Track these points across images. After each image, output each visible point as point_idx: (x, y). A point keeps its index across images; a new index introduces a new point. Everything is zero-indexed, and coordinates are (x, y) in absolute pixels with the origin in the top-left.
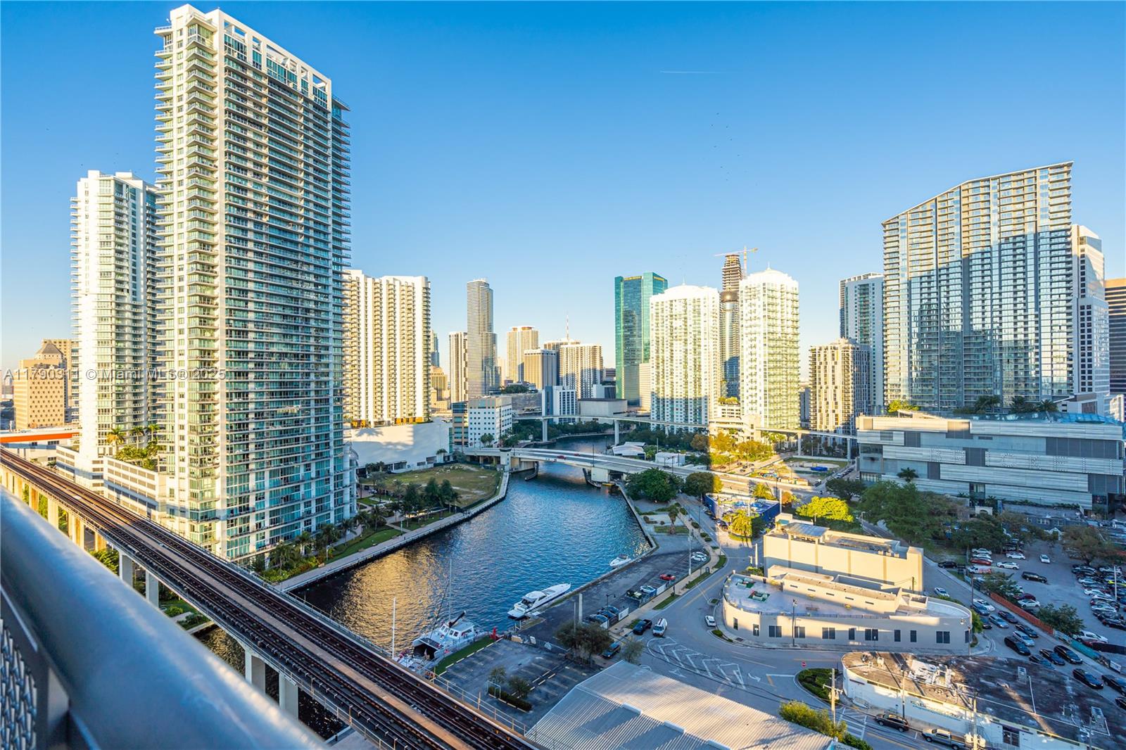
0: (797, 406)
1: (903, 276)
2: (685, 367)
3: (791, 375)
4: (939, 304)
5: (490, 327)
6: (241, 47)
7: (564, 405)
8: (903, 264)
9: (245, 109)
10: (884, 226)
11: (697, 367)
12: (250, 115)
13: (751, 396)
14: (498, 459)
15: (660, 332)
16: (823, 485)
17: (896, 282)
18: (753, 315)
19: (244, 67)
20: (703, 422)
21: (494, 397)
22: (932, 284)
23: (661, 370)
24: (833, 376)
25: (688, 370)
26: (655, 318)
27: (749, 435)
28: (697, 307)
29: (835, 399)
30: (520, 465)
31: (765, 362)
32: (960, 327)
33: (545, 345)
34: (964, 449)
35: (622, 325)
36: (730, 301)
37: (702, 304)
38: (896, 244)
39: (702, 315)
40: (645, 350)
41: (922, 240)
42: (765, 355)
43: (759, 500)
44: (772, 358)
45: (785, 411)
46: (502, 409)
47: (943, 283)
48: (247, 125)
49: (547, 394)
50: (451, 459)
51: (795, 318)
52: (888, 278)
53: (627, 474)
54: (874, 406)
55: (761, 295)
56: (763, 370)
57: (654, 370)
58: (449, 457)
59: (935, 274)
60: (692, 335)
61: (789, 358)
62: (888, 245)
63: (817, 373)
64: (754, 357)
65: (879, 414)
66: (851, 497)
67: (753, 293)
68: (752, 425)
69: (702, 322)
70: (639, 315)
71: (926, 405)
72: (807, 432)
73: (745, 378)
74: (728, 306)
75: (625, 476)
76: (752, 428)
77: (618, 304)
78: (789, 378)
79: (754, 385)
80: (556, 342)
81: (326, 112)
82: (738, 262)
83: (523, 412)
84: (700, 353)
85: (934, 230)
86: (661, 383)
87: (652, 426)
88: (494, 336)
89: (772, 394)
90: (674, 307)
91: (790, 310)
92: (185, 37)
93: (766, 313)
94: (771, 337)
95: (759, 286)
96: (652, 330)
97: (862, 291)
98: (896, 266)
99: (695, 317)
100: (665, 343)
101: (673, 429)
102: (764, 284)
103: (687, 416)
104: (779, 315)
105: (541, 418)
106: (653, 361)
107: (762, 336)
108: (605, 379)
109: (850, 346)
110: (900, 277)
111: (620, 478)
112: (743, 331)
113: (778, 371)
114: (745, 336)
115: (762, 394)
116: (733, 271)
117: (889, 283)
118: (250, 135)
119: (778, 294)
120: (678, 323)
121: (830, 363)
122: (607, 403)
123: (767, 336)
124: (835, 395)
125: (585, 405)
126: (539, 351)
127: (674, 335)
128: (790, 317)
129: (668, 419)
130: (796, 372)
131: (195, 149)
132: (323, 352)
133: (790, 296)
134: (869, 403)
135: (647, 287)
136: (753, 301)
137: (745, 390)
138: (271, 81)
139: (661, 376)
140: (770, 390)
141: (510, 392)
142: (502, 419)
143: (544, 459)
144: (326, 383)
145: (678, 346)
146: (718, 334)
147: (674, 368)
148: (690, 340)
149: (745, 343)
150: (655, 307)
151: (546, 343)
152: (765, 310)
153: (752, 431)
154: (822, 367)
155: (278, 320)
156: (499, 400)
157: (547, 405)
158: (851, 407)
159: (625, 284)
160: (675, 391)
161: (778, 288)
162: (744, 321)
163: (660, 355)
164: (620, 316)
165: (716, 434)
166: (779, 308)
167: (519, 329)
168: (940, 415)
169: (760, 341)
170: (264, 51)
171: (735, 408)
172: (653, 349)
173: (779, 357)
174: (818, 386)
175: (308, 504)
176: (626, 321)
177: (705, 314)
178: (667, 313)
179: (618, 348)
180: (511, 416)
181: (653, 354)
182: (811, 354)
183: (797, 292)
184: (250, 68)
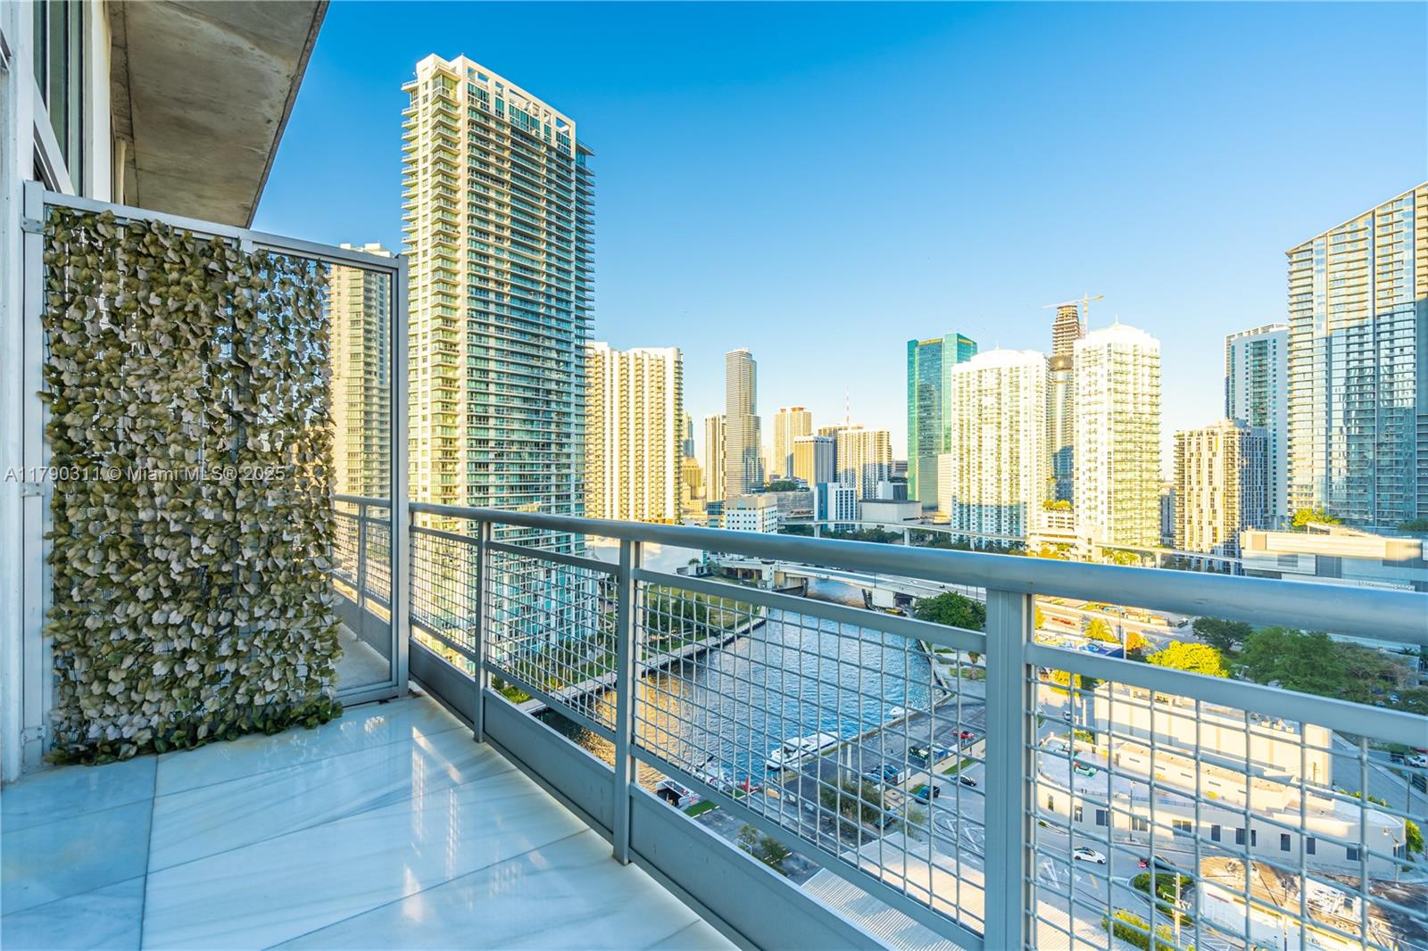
0: (1156, 514)
1: (1319, 327)
2: (998, 459)
3: (1148, 470)
4: (1377, 368)
5: (753, 408)
6: (483, 95)
7: (841, 508)
8: (1319, 310)
9: (487, 164)
10: (1290, 255)
11: (1015, 459)
12: (492, 171)
13: (1089, 499)
14: (759, 572)
15: (965, 413)
16: (1190, 627)
17: (1309, 337)
18: (1093, 389)
19: (487, 117)
20: (1022, 534)
21: (756, 495)
22: (1365, 338)
23: (965, 464)
24: (1211, 472)
25: (1002, 463)
26: (958, 394)
27: (1086, 553)
28: (1015, 379)
29: (1212, 506)
30: (786, 581)
31: (1110, 453)
32: (1411, 401)
33: (820, 431)
34: (1412, 583)
35: (917, 404)
36: (1063, 369)
37: (1021, 374)
38: (1308, 281)
39: (1021, 389)
40: (946, 436)
41: (1351, 274)
42: (1109, 444)
43: (1095, 642)
44: (1119, 447)
45: (1138, 521)
46: (766, 510)
47: (1383, 336)
48: (490, 183)
49: (821, 493)
50: (705, 572)
51: (1154, 391)
52: (1295, 331)
53: (917, 598)
54: (1273, 516)
55: (1104, 360)
56: (1106, 463)
57: (957, 463)
58: (702, 568)
59: (1371, 322)
60: (1007, 416)
61: (1144, 446)
62: (1296, 283)
63: (1186, 469)
64: (1093, 446)
65: (1280, 529)
66: (1230, 645)
67: (1093, 358)
68: (1090, 539)
69: (1021, 399)
70: (939, 390)
71: (1356, 517)
72: (1170, 551)
73: (1080, 475)
74: (1060, 375)
75: (914, 600)
76: (1090, 543)
77: (911, 376)
78: (1146, 475)
79: (1093, 485)
80: (833, 426)
81: (569, 160)
82: (1075, 315)
83: (792, 516)
84: (1018, 441)
85: (1370, 258)
86: (966, 480)
87: (953, 537)
88: (757, 420)
89: (1120, 496)
90: (983, 379)
91: (1147, 380)
92: (430, 91)
93: (1112, 385)
94: (1119, 418)
95: (1102, 348)
96: (954, 411)
97: (1257, 351)
98: (1308, 313)
99: (1011, 391)
100: (971, 427)
101: (980, 541)
102: (1109, 345)
103: (1000, 525)
104: (1130, 388)
105: (813, 524)
106: (955, 452)
107: (1106, 416)
108: (894, 474)
109: (1237, 430)
110: (1314, 329)
111: (909, 603)
112: (1078, 410)
113: (1128, 466)
114: (1081, 416)
115: (1104, 497)
116: (1068, 327)
117: (1296, 339)
118: (492, 194)
119: (1130, 359)
120: (989, 401)
121: (1206, 455)
122: (896, 505)
123: (1113, 416)
124: (1213, 500)
125: (867, 507)
126: (811, 438)
127: (984, 416)
128: (1147, 389)
129: (974, 528)
130: (1155, 467)
131: (439, 214)
132: (564, 440)
133: (1147, 361)
134: (1267, 512)
135: (950, 352)
136: (1093, 369)
137: (1081, 491)
138: (514, 130)
139: (965, 472)
140: (1116, 491)
141: (776, 490)
142: (766, 523)
143: (815, 574)
144: (568, 476)
145: (989, 431)
146: (1044, 415)
147: (983, 460)
148: (1005, 423)
149: (1081, 426)
150: (958, 380)
151: (821, 427)
152: (1109, 380)
153: (1090, 547)
154: (1194, 460)
155: (517, 403)
156: (763, 500)
157: (820, 507)
158: (1237, 519)
159: (921, 350)
160: (983, 491)
161: (1130, 351)
162: (1080, 396)
163: (965, 443)
164: (913, 392)
165: (1039, 549)
166: (1130, 378)
167: (789, 411)
168: (1377, 532)
169: (1102, 425)
170: (507, 97)
171: (1066, 515)
172: (955, 435)
173: (1130, 446)
174: (1187, 487)
175: (548, 616)
176: (922, 398)
177: (1026, 388)
178: (974, 387)
179: (911, 434)
180: (776, 520)
181: (955, 442)
182: (1177, 442)
183: (1158, 354)
184: (493, 118)
